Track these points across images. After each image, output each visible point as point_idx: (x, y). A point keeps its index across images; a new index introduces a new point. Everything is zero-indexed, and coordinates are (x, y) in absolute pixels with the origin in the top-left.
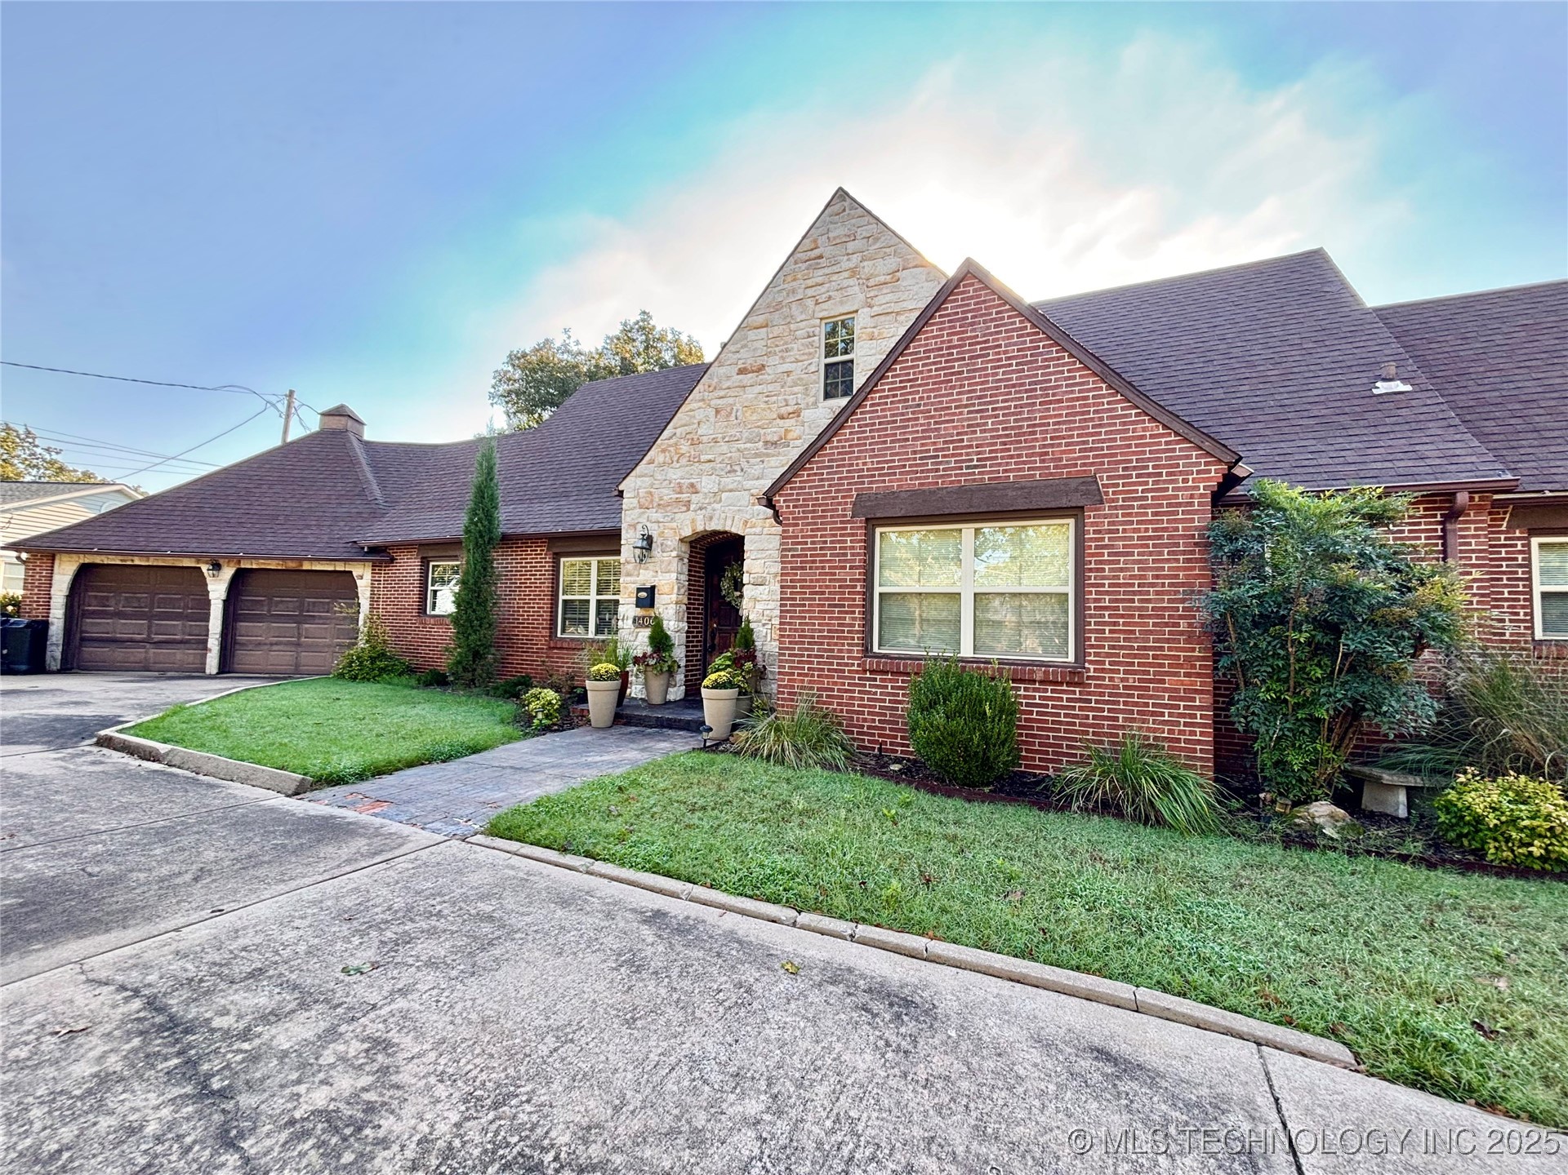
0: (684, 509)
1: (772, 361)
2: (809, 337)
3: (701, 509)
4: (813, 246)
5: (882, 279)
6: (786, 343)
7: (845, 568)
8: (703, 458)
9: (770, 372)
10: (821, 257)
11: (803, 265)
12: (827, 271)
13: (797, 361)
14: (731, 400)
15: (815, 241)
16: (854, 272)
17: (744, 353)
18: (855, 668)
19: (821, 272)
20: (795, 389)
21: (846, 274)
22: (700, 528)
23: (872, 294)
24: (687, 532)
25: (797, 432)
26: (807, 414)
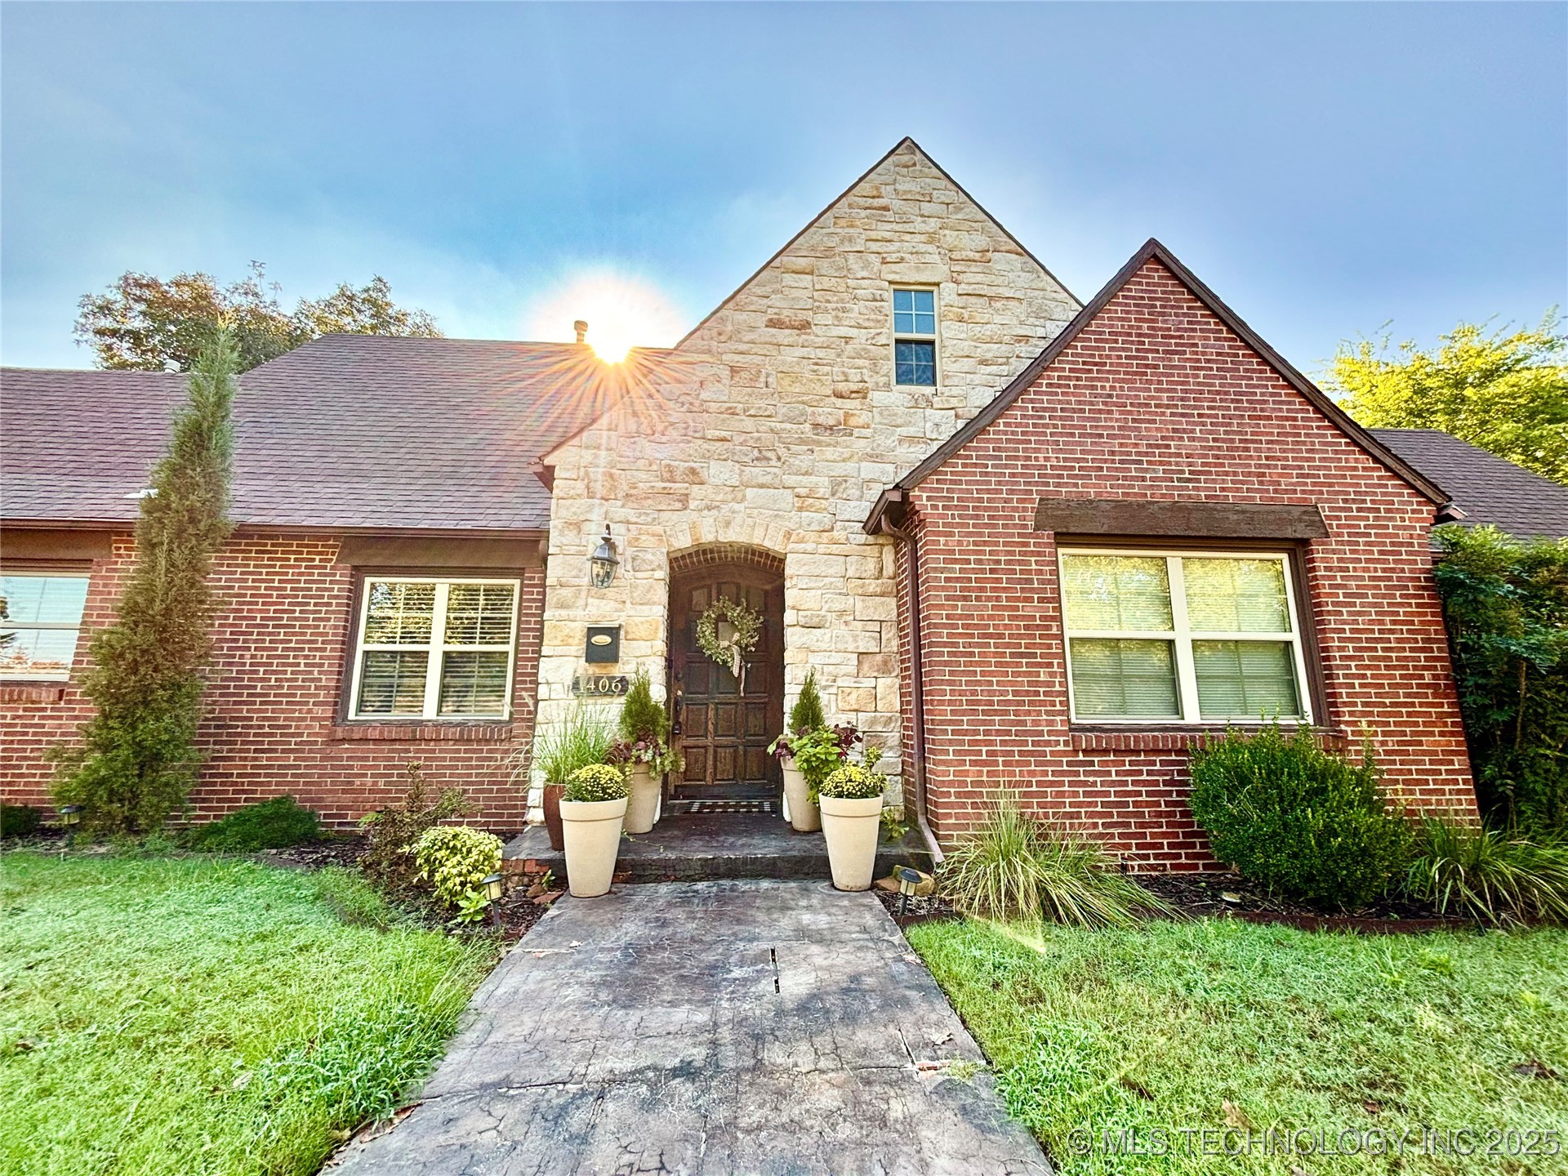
0: (678, 505)
1: (820, 319)
2: (875, 300)
3: (709, 508)
4: (875, 193)
5: (971, 255)
6: (842, 301)
7: (1031, 600)
8: (710, 434)
9: (819, 333)
10: (886, 209)
11: (864, 213)
12: (895, 226)
13: (859, 327)
14: (757, 359)
15: (877, 189)
16: (932, 238)
17: (775, 300)
18: (1061, 747)
19: (888, 226)
20: (861, 362)
21: (923, 238)
22: (708, 536)
23: (957, 268)
24: (684, 542)
25: (864, 418)
26: (876, 397)
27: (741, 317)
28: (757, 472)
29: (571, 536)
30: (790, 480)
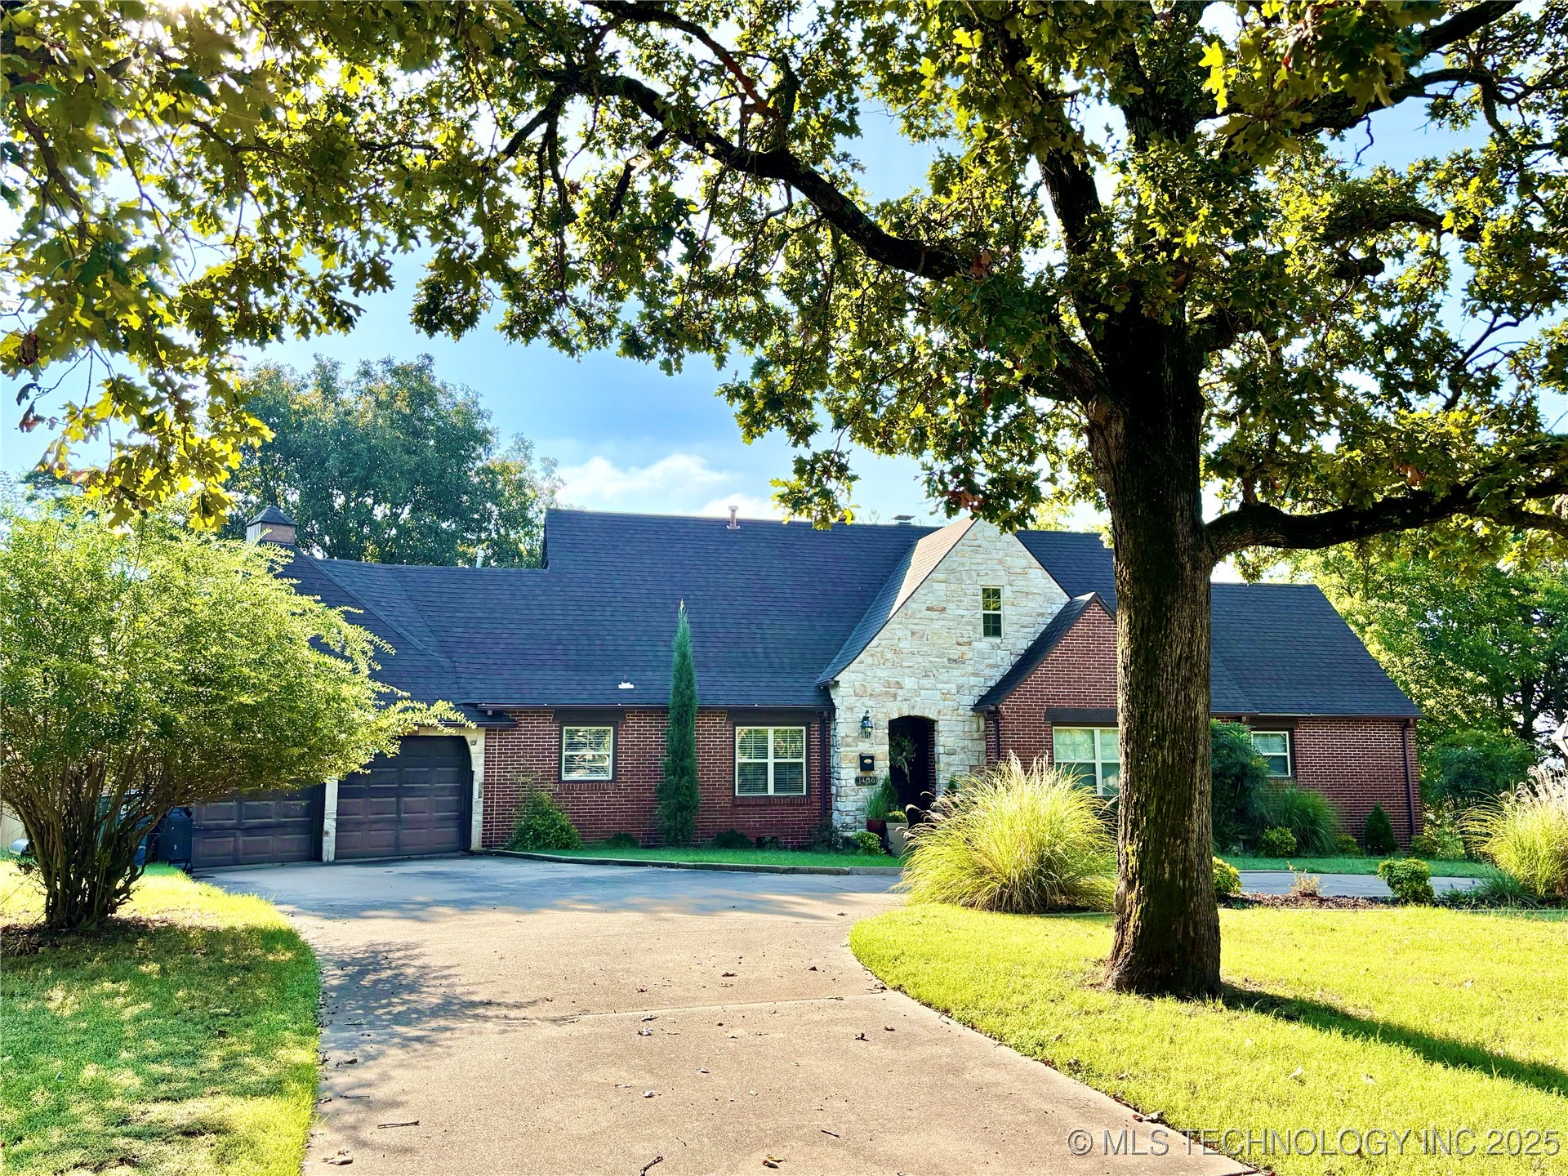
0: (892, 699)
1: (950, 606)
2: (973, 595)
3: (905, 700)
6: (960, 596)
8: (904, 664)
9: (949, 613)
11: (969, 549)
12: (983, 556)
13: (966, 609)
14: (922, 627)
16: (1001, 562)
17: (930, 597)
19: (981, 556)
20: (968, 627)
22: (905, 712)
24: (895, 716)
25: (970, 655)
26: (975, 644)
27: (915, 606)
28: (925, 682)
29: (849, 714)
30: (940, 686)
